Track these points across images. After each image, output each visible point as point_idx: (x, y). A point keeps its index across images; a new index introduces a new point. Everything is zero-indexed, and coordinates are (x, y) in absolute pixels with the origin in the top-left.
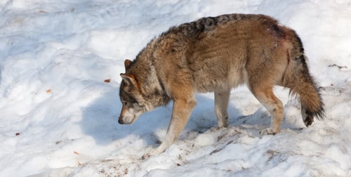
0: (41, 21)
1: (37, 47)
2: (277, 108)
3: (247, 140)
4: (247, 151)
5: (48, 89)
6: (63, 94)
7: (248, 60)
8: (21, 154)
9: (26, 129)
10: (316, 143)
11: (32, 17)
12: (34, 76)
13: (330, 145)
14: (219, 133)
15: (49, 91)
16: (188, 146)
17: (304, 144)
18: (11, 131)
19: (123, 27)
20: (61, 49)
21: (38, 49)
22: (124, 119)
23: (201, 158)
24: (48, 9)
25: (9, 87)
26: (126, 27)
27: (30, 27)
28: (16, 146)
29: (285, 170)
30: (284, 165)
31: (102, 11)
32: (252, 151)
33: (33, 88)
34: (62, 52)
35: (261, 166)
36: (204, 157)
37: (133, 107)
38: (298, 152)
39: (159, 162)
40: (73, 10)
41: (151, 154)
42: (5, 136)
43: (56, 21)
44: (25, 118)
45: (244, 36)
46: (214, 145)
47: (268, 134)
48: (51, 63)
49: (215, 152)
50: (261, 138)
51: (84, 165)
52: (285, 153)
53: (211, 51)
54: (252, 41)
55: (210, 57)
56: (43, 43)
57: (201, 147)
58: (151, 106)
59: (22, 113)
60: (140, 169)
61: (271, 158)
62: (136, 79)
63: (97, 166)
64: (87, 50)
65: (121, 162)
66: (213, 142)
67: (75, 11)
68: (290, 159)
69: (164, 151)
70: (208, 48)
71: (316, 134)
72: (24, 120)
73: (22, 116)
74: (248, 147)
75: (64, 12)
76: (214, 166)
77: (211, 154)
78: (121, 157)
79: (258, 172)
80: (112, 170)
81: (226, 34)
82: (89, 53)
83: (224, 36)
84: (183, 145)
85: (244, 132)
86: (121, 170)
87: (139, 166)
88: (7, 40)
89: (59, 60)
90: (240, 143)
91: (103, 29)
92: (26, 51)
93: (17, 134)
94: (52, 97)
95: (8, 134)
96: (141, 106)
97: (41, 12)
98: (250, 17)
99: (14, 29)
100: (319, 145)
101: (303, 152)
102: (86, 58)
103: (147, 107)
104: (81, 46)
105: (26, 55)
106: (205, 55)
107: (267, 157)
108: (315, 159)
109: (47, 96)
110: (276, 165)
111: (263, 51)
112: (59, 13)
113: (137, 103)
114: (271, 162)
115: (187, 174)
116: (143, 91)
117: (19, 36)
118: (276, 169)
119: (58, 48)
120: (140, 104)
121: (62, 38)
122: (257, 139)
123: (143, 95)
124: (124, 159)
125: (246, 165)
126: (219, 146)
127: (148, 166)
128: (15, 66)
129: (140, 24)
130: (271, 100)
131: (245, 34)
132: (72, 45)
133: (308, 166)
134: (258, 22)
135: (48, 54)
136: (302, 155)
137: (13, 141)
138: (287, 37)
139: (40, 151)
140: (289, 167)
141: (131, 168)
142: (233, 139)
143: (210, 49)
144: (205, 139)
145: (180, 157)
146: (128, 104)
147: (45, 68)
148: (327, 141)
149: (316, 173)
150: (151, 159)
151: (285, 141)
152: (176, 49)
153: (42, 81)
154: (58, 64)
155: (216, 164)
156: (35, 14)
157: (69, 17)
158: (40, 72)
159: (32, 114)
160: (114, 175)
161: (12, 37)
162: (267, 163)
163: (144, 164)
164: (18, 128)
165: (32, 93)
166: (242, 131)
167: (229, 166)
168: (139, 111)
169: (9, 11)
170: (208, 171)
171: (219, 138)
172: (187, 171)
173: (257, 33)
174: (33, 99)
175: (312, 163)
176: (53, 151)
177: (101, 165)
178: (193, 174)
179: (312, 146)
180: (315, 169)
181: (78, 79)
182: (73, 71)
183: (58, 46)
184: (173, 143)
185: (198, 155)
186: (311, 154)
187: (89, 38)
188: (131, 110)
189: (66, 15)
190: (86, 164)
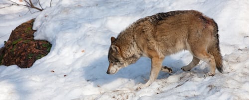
0: (79, 11)
1: (76, 26)
2: (211, 60)
3: (197, 79)
4: (197, 85)
5: (82, 50)
6: (91, 53)
7: (189, 36)
8: (67, 87)
9: (70, 73)
10: (237, 81)
11: (74, 9)
12: (74, 43)
13: (244, 82)
14: (181, 75)
15: (83, 51)
16: (163, 83)
17: (230, 81)
18: (61, 74)
19: (126, 15)
20: (90, 27)
21: (77, 27)
22: (110, 71)
23: (170, 90)
24: (83, 4)
25: (60, 49)
26: (127, 15)
27: (72, 15)
28: (65, 82)
29: (219, 96)
30: (218, 93)
31: (114, 5)
32: (200, 86)
33: (74, 49)
34: (91, 29)
35: (205, 94)
36: (172, 89)
37: (116, 64)
38: (226, 86)
39: (146, 91)
40: (97, 5)
41: (141, 87)
42: (58, 76)
43: (87, 11)
44: (69, 67)
45: (185, 23)
46: (178, 82)
47: (209, 76)
48: (84, 35)
49: (178, 86)
50: (205, 78)
51: (103, 94)
52: (218, 87)
53: (167, 32)
54: (191, 26)
55: (165, 35)
56: (80, 24)
57: (171, 83)
58: (127, 64)
59: (68, 64)
60: (135, 96)
61: (211, 90)
62: (120, 49)
63: (111, 94)
64: (105, 27)
65: (125, 92)
66: (177, 80)
67: (99, 5)
68: (222, 90)
69: (149, 85)
70: (164, 30)
71: (237, 76)
72: (69, 68)
73: (67, 66)
74: (197, 83)
75: (92, 6)
76: (178, 94)
77: (176, 87)
78: (125, 89)
79: (203, 97)
80: (119, 96)
81: (175, 22)
82: (106, 29)
83: (173, 23)
84: (160, 82)
85: (196, 75)
86: (125, 96)
87: (135, 94)
88: (59, 22)
89: (89, 33)
90: (193, 81)
91: (114, 16)
92: (70, 28)
93: (65, 76)
94: (85, 55)
95: (60, 76)
96: (122, 64)
97: (79, 6)
98: (187, 12)
99: (63, 16)
100: (239, 82)
101: (229, 86)
102: (105, 32)
103: (125, 65)
104: (102, 25)
105: (70, 30)
106: (163, 34)
107: (209, 89)
108: (236, 90)
109: (83, 54)
110: (214, 94)
111: (197, 31)
112: (89, 6)
113: (119, 62)
114: (211, 92)
115: (162, 99)
116: (124, 56)
117: (66, 19)
118: (214, 96)
119: (89, 27)
120: (121, 63)
121: (90, 21)
122: (203, 78)
123: (124, 58)
124: (126, 90)
125: (196, 94)
126: (181, 83)
127: (140, 94)
128: (64, 37)
129: (135, 13)
130: (206, 56)
131: (186, 21)
132: (96, 25)
133: (232, 94)
134: (193, 15)
135: (83, 30)
136: (228, 88)
137: (62, 80)
138: (210, 23)
139: (78, 86)
140: (221, 94)
141: (130, 95)
142: (189, 79)
143: (165, 31)
144: (173, 79)
145: (158, 89)
146: (114, 63)
147: (81, 38)
148: (243, 80)
149: (236, 98)
150: (142, 90)
151: (219, 80)
152: (145, 30)
153: (79, 45)
154: (89, 35)
155: (179, 93)
156: (75, 7)
157: (95, 9)
158: (78, 41)
159: (73, 64)
160: (120, 99)
161: (62, 20)
162: (208, 92)
163: (138, 93)
164: (65, 72)
165: (74, 52)
166: (194, 74)
167: (187, 94)
168: (119, 67)
169: (60, 5)
170: (174, 97)
171: (181, 78)
172: (162, 97)
173: (194, 21)
174: (74, 56)
175: (234, 92)
176: (85, 86)
177: (113, 93)
178: (166, 99)
179: (234, 83)
180: (237, 96)
181: (100, 45)
182: (97, 40)
183: (89, 26)
184: (154, 81)
185: (169, 87)
186: (234, 87)
187: (107, 21)
188: (115, 66)
189: (93, 7)
190: (105, 93)
